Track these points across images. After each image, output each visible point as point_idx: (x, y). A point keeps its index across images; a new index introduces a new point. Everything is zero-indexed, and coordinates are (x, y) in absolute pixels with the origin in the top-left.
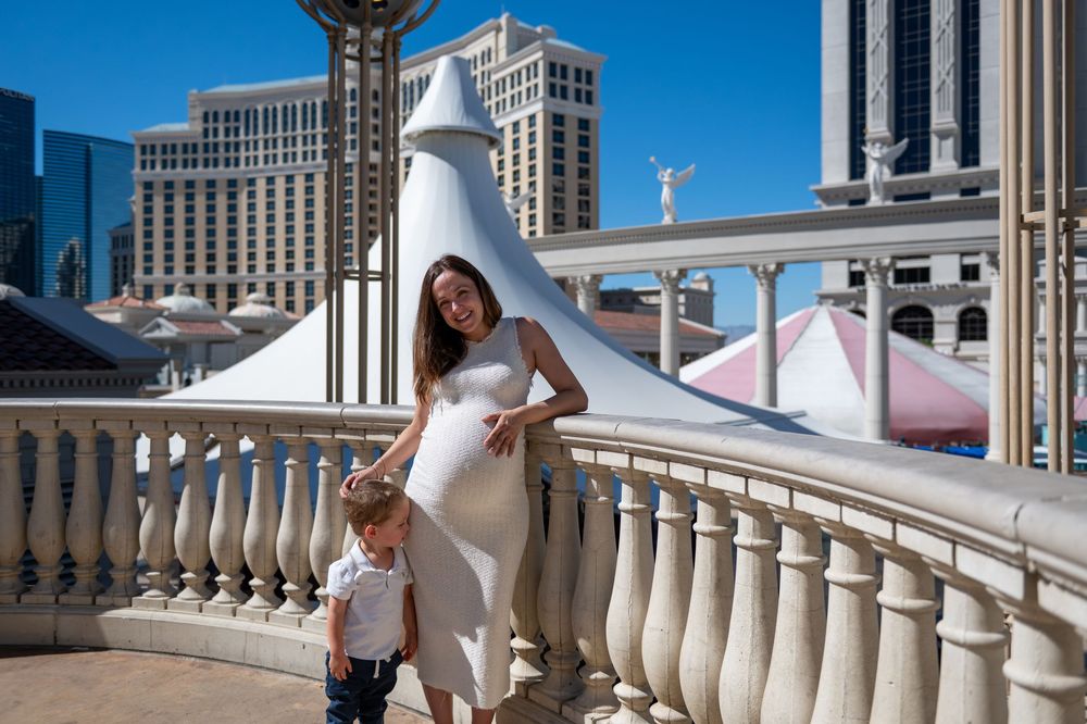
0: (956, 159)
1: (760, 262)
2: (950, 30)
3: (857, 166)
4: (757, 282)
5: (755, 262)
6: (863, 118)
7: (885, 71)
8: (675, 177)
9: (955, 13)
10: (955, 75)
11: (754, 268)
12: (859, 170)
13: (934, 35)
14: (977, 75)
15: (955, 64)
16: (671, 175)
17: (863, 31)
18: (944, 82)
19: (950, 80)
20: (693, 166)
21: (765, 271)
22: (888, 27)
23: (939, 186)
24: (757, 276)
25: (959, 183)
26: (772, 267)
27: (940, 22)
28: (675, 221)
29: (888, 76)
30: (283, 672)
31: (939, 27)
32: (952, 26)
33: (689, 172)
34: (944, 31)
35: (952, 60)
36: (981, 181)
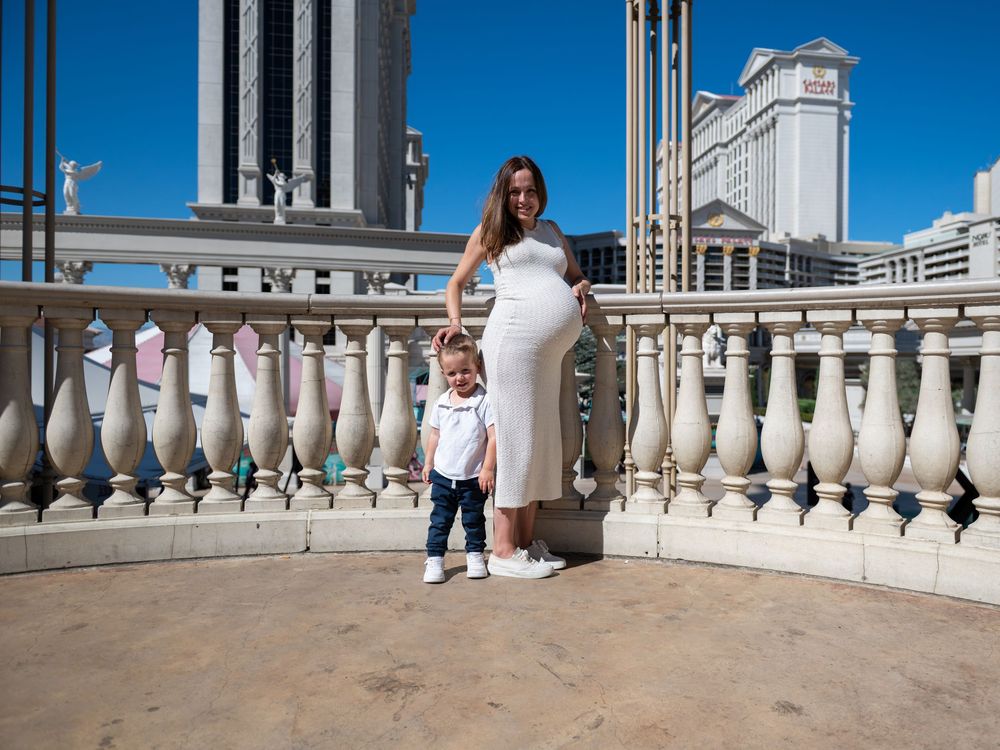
0: (312, 198)
1: (173, 263)
2: (308, 94)
3: (230, 192)
4: (169, 280)
5: (167, 261)
6: (236, 151)
7: (256, 115)
8: (80, 170)
9: (312, 82)
10: (312, 132)
11: (167, 267)
12: (231, 195)
13: (296, 96)
14: (328, 136)
15: (312, 123)
16: (74, 167)
17: (237, 76)
18: (303, 135)
19: (308, 135)
20: (100, 162)
21: (178, 271)
22: (258, 78)
23: (299, 218)
24: (169, 274)
25: (315, 219)
26: (185, 268)
27: (300, 86)
28: (78, 213)
29: (258, 119)
30: (229, 556)
31: (300, 90)
32: (310, 91)
33: (96, 167)
34: (303, 94)
35: (310, 119)
36: (331, 220)
